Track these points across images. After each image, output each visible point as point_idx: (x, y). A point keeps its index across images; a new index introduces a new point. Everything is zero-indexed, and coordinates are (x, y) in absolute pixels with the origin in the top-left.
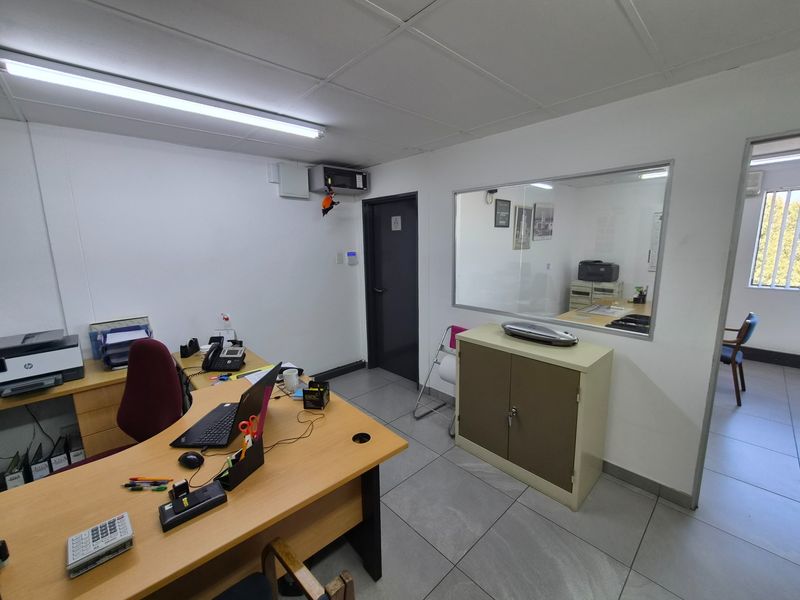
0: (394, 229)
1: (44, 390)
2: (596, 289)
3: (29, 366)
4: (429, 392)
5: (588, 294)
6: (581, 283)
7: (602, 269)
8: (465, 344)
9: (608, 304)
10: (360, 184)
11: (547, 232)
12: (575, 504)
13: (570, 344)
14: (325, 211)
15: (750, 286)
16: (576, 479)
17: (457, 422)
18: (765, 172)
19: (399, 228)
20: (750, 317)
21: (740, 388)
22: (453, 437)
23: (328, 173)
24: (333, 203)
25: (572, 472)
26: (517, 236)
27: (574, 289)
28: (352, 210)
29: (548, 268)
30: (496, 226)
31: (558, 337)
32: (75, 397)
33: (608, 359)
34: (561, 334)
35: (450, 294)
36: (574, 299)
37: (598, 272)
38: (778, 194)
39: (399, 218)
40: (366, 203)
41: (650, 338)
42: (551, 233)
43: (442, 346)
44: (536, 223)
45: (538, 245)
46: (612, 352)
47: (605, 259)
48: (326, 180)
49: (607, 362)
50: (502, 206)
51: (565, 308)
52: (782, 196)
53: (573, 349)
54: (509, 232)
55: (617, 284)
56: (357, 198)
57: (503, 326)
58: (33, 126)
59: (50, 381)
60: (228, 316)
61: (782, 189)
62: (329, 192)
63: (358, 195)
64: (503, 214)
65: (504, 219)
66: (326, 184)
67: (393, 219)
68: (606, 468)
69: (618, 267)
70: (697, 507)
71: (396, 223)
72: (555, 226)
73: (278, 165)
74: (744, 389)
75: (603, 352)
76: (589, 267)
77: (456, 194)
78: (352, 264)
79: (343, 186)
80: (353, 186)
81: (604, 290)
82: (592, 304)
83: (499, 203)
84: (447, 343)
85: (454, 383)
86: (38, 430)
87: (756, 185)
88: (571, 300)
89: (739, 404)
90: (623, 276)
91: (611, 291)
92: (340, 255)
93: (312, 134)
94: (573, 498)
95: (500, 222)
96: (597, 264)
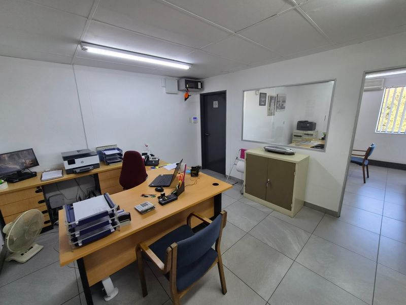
0: (214, 107)
1: (88, 171)
2: (305, 134)
3: (82, 162)
4: (230, 178)
5: (301, 136)
6: (298, 131)
7: (308, 125)
8: (249, 155)
9: (310, 141)
10: (200, 87)
11: (282, 107)
12: (292, 215)
13: (292, 154)
14: (186, 99)
15: (376, 132)
16: (293, 205)
17: (244, 187)
18: (385, 79)
19: (217, 106)
20: (372, 145)
21: (366, 176)
22: (242, 194)
23: (187, 82)
24: (189, 96)
25: (291, 203)
26: (269, 110)
27: (294, 134)
28: (196, 98)
29: (284, 123)
30: (260, 105)
31: (287, 151)
32: (99, 174)
33: (307, 159)
34: (288, 150)
35: (241, 135)
36: (294, 139)
37: (306, 126)
38: (391, 89)
39: (217, 102)
40: (201, 95)
41: (324, 151)
42: (284, 108)
43: (237, 158)
44: (277, 103)
45: (279, 113)
46: (309, 157)
47: (310, 120)
48: (186, 85)
49: (307, 160)
50: (263, 96)
51: (290, 141)
52: (392, 90)
53: (293, 156)
54: (266, 107)
55: (315, 131)
56: (198, 93)
57: (264, 148)
58: (75, 66)
59: (91, 168)
60: (148, 145)
61: (393, 87)
62: (187, 91)
63: (198, 91)
64: (263, 99)
65: (263, 102)
66: (186, 87)
67: (214, 102)
68: (305, 204)
69: (315, 124)
70: (339, 216)
71: (216, 104)
72: (286, 105)
73: (165, 79)
74: (368, 177)
75: (305, 157)
76: (302, 124)
77: (244, 91)
78: (195, 123)
79: (192, 88)
80: (197, 88)
81: (308, 134)
82: (303, 140)
83: (262, 95)
84: (239, 156)
85: (243, 172)
86: (79, 189)
87: (381, 85)
88: (293, 139)
89: (365, 182)
90: (317, 128)
91: (312, 135)
92: (190, 119)
93: (186, 67)
94: (292, 213)
95: (262, 103)
96: (306, 122)
